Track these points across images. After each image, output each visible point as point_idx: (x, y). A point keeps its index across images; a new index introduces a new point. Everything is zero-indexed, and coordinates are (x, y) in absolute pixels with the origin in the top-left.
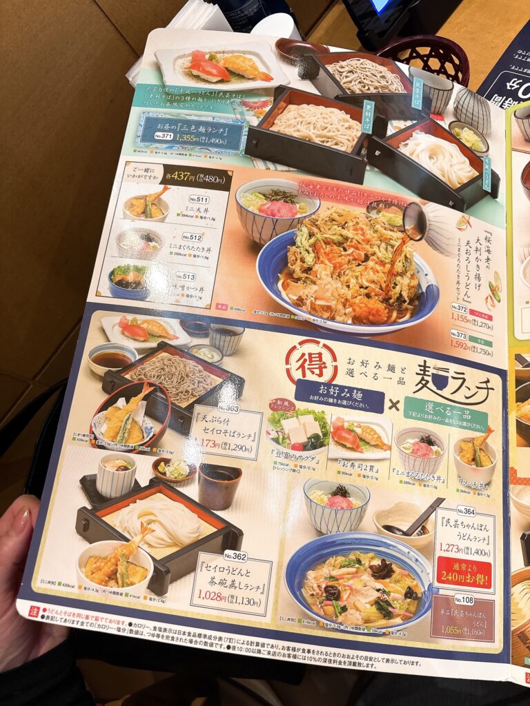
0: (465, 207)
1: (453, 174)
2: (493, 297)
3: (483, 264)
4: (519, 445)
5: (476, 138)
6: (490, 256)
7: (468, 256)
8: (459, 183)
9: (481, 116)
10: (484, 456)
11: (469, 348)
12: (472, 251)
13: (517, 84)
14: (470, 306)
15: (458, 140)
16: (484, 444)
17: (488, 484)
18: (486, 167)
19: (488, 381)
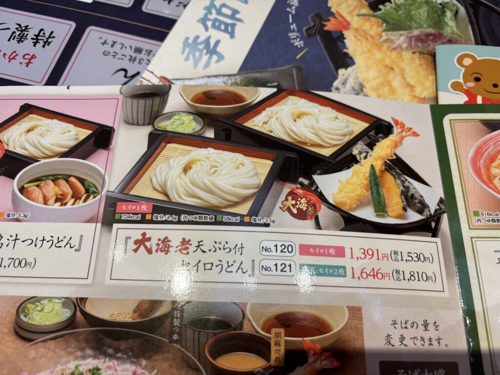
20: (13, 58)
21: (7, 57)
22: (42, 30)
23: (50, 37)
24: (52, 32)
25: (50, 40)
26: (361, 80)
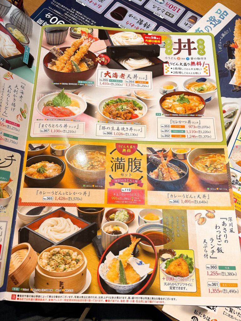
0: (10, 69)
1: (5, 50)
2: (21, 115)
3: (18, 99)
4: (24, 187)
5: (22, 35)
6: (23, 95)
7: (9, 93)
8: (8, 56)
9: (26, 25)
10: (5, 193)
11: (3, 139)
12: (12, 91)
13: (50, 16)
14: (6, 119)
15: (11, 33)
16: (6, 187)
17: (6, 206)
18: (26, 51)
19: (13, 156)
20: (138, 29)
21: (136, 28)
22: (147, 23)
23: (149, 26)
24: (150, 25)
25: (149, 27)
26: (235, 64)
